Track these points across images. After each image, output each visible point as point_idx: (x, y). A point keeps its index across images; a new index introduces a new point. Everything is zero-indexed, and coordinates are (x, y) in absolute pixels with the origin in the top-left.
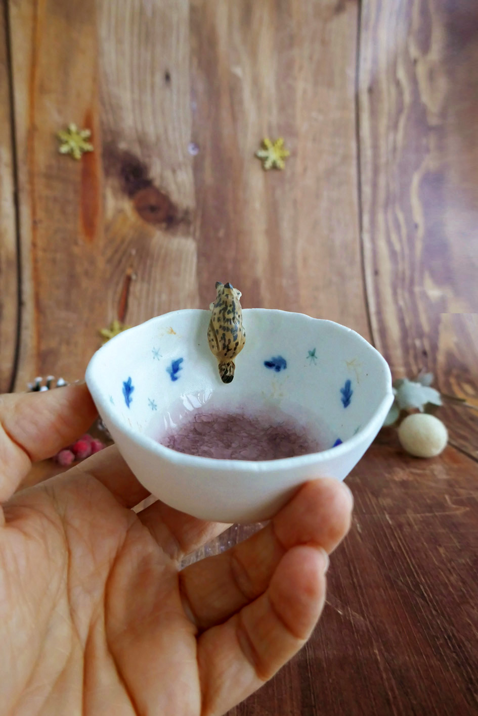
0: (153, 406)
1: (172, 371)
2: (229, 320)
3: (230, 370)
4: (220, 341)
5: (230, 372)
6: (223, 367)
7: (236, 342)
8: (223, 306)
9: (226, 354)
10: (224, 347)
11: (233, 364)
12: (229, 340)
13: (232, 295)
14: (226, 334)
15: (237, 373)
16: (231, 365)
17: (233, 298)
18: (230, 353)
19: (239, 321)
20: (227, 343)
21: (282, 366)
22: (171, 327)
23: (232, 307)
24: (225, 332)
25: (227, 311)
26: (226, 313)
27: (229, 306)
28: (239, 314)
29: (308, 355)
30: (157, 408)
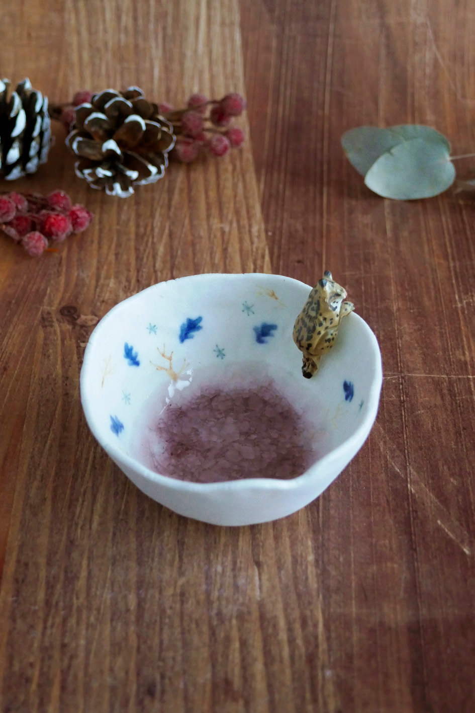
0: (220, 353)
1: (259, 333)
3: (308, 366)
22: (272, 291)
23: (317, 305)
25: (312, 306)
26: (310, 309)
30: (224, 357)
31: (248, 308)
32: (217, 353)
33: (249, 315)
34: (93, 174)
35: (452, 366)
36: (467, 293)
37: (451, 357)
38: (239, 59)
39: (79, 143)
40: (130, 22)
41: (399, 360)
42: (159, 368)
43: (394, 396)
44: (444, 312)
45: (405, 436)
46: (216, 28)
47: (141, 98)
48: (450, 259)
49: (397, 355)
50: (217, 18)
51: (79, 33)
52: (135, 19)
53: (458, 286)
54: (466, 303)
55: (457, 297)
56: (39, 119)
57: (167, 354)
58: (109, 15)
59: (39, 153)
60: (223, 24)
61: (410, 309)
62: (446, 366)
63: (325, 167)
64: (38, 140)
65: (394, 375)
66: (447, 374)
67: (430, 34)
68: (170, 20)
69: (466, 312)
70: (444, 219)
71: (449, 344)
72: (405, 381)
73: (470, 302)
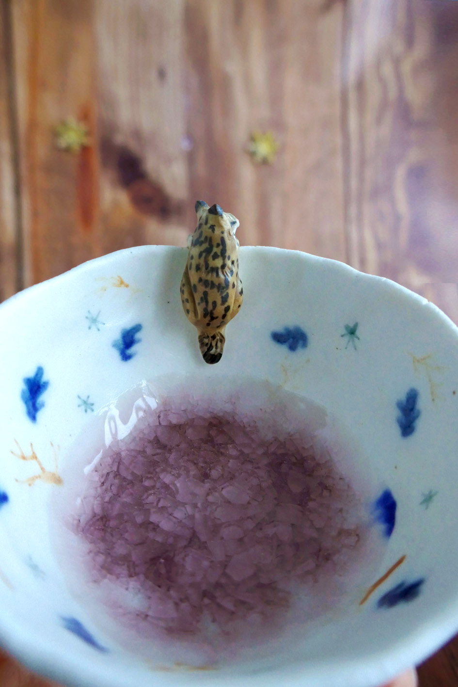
0: (87, 405)
1: (122, 346)
2: (215, 270)
3: (216, 345)
4: (199, 304)
5: (216, 348)
6: (206, 341)
7: (226, 305)
8: (205, 246)
9: (208, 324)
10: (206, 313)
11: (222, 336)
12: (214, 303)
13: (221, 226)
14: (209, 293)
15: (227, 349)
16: (218, 338)
17: (223, 233)
18: (216, 322)
19: (232, 272)
20: (210, 307)
21: (301, 342)
22: (119, 277)
23: (221, 247)
24: (208, 290)
25: (212, 254)
26: (210, 258)
27: (215, 244)
28: (233, 258)
29: (343, 331)
30: (93, 407)
31: (94, 320)
32: (83, 408)
33: (99, 330)
42: (31, 481)
57: (28, 453)
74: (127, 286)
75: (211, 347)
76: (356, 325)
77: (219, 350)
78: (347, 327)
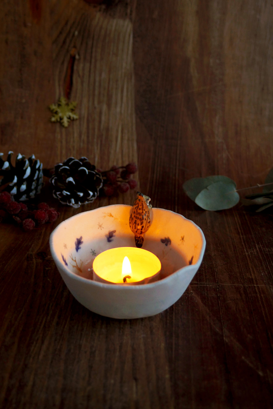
0: (94, 253)
1: (108, 237)
2: (140, 214)
3: (140, 240)
4: (134, 224)
6: (137, 239)
7: (142, 225)
8: (137, 205)
9: (136, 232)
11: (143, 238)
16: (141, 238)
17: (143, 202)
18: (139, 231)
19: (145, 215)
21: (169, 243)
22: (110, 213)
23: (142, 206)
24: (137, 220)
25: (139, 208)
26: (138, 209)
27: (140, 205)
28: (146, 210)
29: (181, 239)
31: (100, 226)
33: (101, 229)
34: (61, 194)
35: (245, 281)
36: (251, 249)
37: (244, 276)
38: (136, 155)
39: (55, 180)
40: (86, 138)
41: (216, 277)
43: (214, 294)
44: (239, 256)
45: (221, 313)
46: (125, 142)
47: (87, 161)
48: (240, 234)
49: (215, 275)
50: (126, 137)
51: (61, 142)
52: (88, 137)
53: (246, 246)
54: (250, 253)
55: (245, 250)
56: (37, 172)
58: (76, 135)
59: (36, 188)
60: (128, 140)
61: (221, 255)
62: (242, 281)
63: (176, 199)
64: (36, 181)
65: (214, 284)
66: (242, 284)
67: (225, 147)
68: (104, 137)
69: (251, 257)
70: (236, 219)
71: (243, 271)
72: (220, 287)
73: (252, 252)
74: (113, 217)
75: (138, 241)
76: (184, 237)
77: (141, 243)
78: (182, 237)
